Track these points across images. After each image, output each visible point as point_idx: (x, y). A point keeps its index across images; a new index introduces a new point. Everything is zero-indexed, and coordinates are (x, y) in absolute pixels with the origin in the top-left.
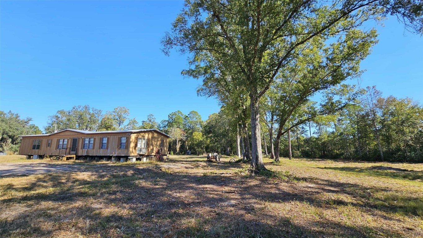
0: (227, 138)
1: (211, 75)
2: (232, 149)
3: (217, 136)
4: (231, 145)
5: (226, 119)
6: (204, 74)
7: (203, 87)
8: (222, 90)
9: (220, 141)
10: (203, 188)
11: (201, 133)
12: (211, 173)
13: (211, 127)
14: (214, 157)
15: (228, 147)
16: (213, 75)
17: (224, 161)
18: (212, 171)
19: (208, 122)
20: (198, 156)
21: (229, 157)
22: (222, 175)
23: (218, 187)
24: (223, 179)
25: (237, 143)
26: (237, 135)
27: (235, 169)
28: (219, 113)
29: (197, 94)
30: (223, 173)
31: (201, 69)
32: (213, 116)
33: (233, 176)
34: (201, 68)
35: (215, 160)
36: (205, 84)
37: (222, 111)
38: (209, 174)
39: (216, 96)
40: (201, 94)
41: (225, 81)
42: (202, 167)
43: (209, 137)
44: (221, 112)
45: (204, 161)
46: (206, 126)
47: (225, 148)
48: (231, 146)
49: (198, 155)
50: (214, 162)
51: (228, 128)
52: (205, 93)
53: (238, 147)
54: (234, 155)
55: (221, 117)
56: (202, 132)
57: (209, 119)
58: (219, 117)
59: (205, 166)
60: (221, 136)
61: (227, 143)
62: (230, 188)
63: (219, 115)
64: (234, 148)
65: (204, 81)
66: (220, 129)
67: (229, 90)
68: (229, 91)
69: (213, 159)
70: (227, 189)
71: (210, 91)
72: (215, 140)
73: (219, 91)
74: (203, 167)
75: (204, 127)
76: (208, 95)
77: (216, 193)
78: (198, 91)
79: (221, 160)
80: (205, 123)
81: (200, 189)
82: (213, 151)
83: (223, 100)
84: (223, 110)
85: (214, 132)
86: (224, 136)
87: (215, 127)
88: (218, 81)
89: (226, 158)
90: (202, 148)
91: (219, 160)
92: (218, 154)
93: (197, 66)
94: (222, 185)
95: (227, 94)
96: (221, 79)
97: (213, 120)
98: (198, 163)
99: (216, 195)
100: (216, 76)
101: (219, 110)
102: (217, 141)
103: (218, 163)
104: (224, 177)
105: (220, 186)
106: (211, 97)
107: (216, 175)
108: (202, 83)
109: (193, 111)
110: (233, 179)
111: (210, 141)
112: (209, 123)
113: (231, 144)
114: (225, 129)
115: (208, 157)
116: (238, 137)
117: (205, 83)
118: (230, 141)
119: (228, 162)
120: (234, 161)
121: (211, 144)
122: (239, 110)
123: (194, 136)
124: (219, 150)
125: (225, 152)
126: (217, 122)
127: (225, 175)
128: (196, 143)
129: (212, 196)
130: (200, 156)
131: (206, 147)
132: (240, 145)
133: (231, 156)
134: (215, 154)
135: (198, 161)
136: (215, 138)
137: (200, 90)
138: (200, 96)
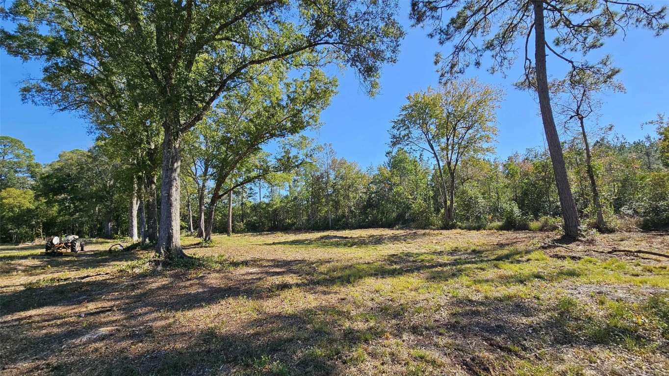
0: (108, 203)
1: (72, 64)
2: (118, 225)
3: (81, 200)
4: (117, 218)
5: (108, 164)
6: (47, 53)
7: (43, 85)
8: (100, 102)
9: (89, 210)
10: (16, 320)
11: (31, 192)
12: (52, 280)
13: (64, 179)
14: (66, 244)
15: (110, 221)
16: (76, 64)
17: (93, 251)
18: (56, 275)
19: (57, 167)
20: (17, 247)
21: (109, 241)
22: (83, 281)
23: (68, 308)
24: (84, 288)
25: (132, 212)
26: (131, 198)
27: (121, 263)
28: (89, 151)
29: (21, 97)
30: (88, 276)
31: (38, 40)
32: (71, 154)
33: (112, 279)
34: (40, 36)
35: (69, 250)
36: (49, 79)
37: (98, 146)
38: (43, 284)
39: (81, 112)
40: (36, 99)
41: (110, 85)
42: (24, 271)
43: (56, 201)
44: (97, 149)
45: (34, 257)
46: (47, 177)
47: (101, 224)
48: (117, 220)
49: (17, 243)
50: (67, 255)
51: (112, 183)
52: (49, 102)
53: (132, 221)
54: (124, 236)
55: (95, 159)
56: (33, 188)
57: (58, 162)
58: (90, 160)
59: (36, 267)
60: (92, 198)
61: (108, 213)
62: (100, 305)
63: (89, 154)
64: (125, 223)
65: (46, 70)
66: (92, 185)
67: (120, 106)
68: (118, 108)
69: (64, 248)
70: (92, 306)
71: (65, 98)
72: (75, 207)
73: (92, 104)
74: (29, 271)
75: (42, 178)
76: (59, 106)
77: (59, 322)
78: (26, 90)
79: (87, 248)
80: (45, 170)
81: (6, 325)
82: (65, 229)
83: (102, 126)
84: (102, 146)
85: (74, 190)
86: (100, 199)
87: (78, 179)
88: (91, 82)
89: (101, 243)
90: (32, 227)
91: (82, 250)
93: (22, 29)
94: (80, 303)
95: (113, 113)
96: (100, 79)
97: (72, 165)
98: (13, 262)
99: (58, 326)
100: (86, 69)
102: (81, 210)
103: (79, 255)
104: (88, 283)
105: (75, 304)
106: (66, 111)
107: (65, 283)
108: (42, 76)
109: (6, 138)
110: (113, 284)
111: (59, 212)
112: (60, 170)
113: (118, 216)
114: (105, 185)
115: (49, 246)
116: (135, 201)
117: (52, 76)
118: (116, 209)
119: (105, 251)
120: (120, 248)
121: (62, 216)
122: (141, 149)
123: (6, 198)
124: (86, 228)
125: (103, 233)
126: (82, 168)
127: (93, 279)
128: (11, 214)
129: (44, 331)
130: (21, 246)
131: (44, 224)
132: (138, 218)
133: (114, 239)
134: (71, 238)
135: (12, 258)
136: (74, 204)
137: (34, 90)
138: (30, 102)
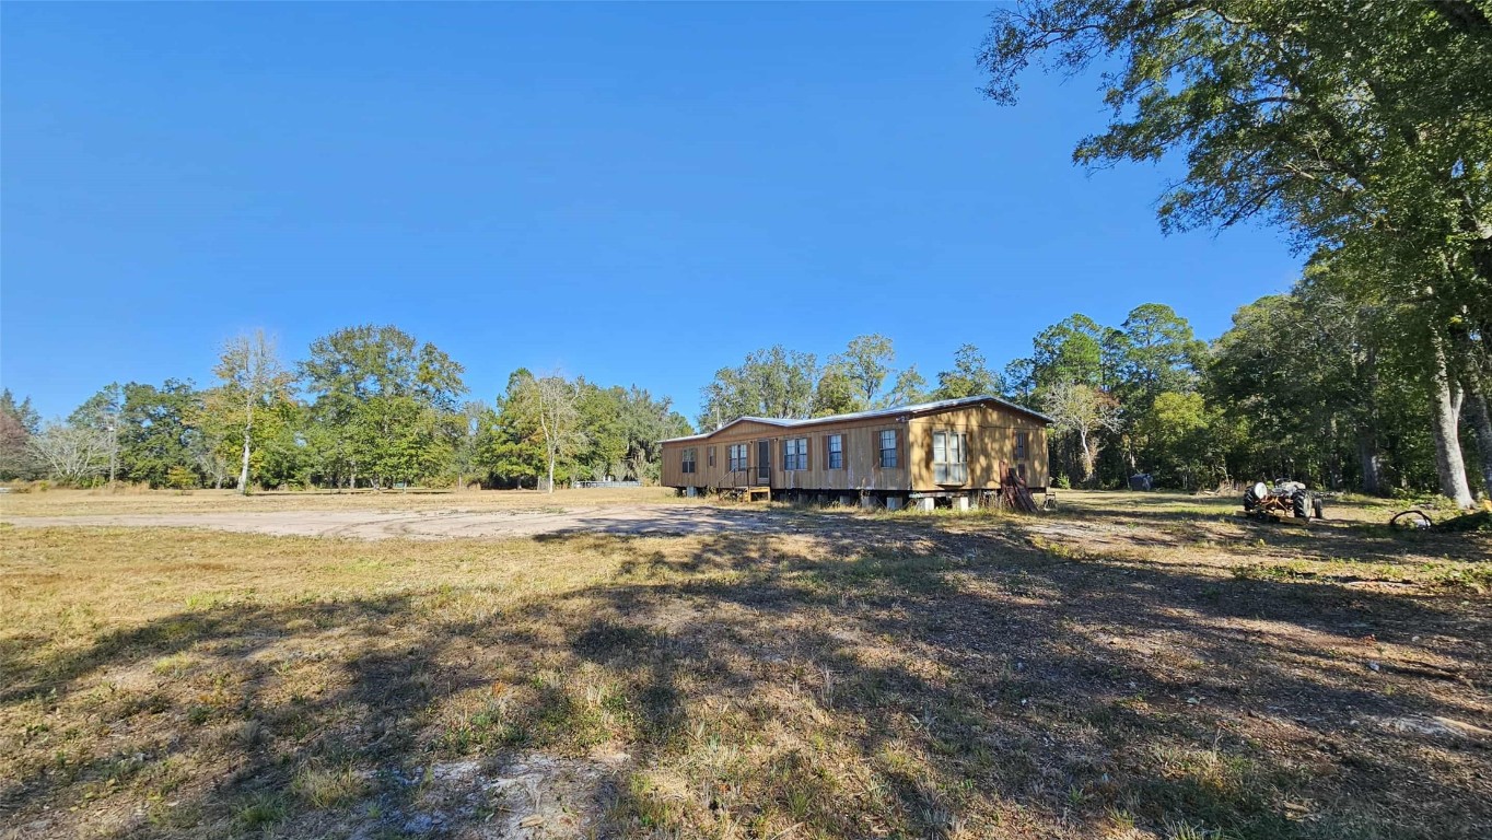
0: (1362, 409)
1: (1235, 118)
2: (1398, 463)
3: (1291, 405)
4: (1392, 446)
5: (1344, 313)
6: (1189, 125)
7: (1190, 189)
8: (1307, 171)
9: (1316, 427)
10: (1240, 631)
11: (1197, 397)
12: (1278, 569)
13: (1252, 364)
14: (1282, 499)
15: (1373, 452)
16: (1243, 113)
17: (1349, 522)
18: (1282, 562)
19: (1233, 341)
20: (1193, 497)
21: (1379, 501)
22: (1348, 586)
23: (1332, 638)
24: (1356, 605)
25: (1440, 429)
26: (1434, 389)
27: (1439, 562)
28: (1294, 294)
29: (1160, 228)
30: (1354, 579)
31: (1171, 109)
32: (1256, 310)
33: (1426, 598)
34: (1172, 101)
35: (1291, 514)
36: (1199, 171)
37: (1314, 277)
38: (1263, 575)
39: (1268, 212)
40: (1183, 221)
41: (1329, 121)
42: (1219, 543)
43: (1243, 411)
44: (1311, 283)
45: (1229, 518)
46: (1220, 364)
47: (1349, 459)
48: (1392, 450)
49: (1192, 491)
50: (1288, 524)
51: (1363, 357)
52: (1204, 217)
53: (1445, 454)
54: (1418, 491)
55: (1310, 309)
56: (1199, 390)
57: (1234, 330)
58: (1299, 313)
59: (1237, 540)
60: (1318, 400)
61: (1363, 432)
62: (1413, 655)
63: (1295, 300)
64: (1419, 457)
65: (1192, 158)
66: (1313, 368)
67: (1360, 159)
68: (1357, 167)
69: (1279, 507)
70: (1391, 653)
71: (1230, 196)
72: (1283, 420)
73: (1286, 185)
74: (1227, 542)
75: (1211, 369)
76: (1224, 216)
77: (1323, 662)
78: (1166, 210)
79: (1329, 513)
80: (1213, 352)
81: (1225, 634)
82: (1272, 470)
83: (1320, 225)
84: (1323, 273)
85: (1273, 386)
86: (1339, 399)
87: (1279, 359)
88: (1281, 135)
89: (1362, 505)
90: (1209, 463)
91: (1318, 515)
92: (1308, 487)
93: (1145, 103)
94: (1358, 635)
95: (1347, 183)
96: (1300, 119)
97: (1262, 331)
98: (1198, 524)
99: (1329, 671)
100: (1265, 113)
101: (1295, 278)
102: (1294, 428)
103: (1314, 528)
104: (1362, 595)
105: (1345, 635)
106: (1239, 223)
107: (1307, 581)
108: (1187, 171)
109: (1147, 307)
110: (1430, 612)
111: (1252, 432)
112: (1239, 347)
113: (1394, 439)
114: (1346, 366)
115: (1250, 501)
116: (1445, 397)
117: (1202, 165)
118: (1386, 423)
119: (1379, 526)
120: (1422, 522)
121: (1257, 440)
122: (1445, 250)
123: (1163, 411)
124: (1313, 467)
125: (1350, 477)
126: (1284, 335)
127: (1372, 587)
128: (1174, 438)
129: (1298, 672)
130: (1198, 496)
131: (1227, 456)
132: (1460, 440)
133: (1395, 497)
134: (1290, 487)
135: (1194, 516)
136: (1279, 414)
137: (1177, 205)
138: (1175, 229)
